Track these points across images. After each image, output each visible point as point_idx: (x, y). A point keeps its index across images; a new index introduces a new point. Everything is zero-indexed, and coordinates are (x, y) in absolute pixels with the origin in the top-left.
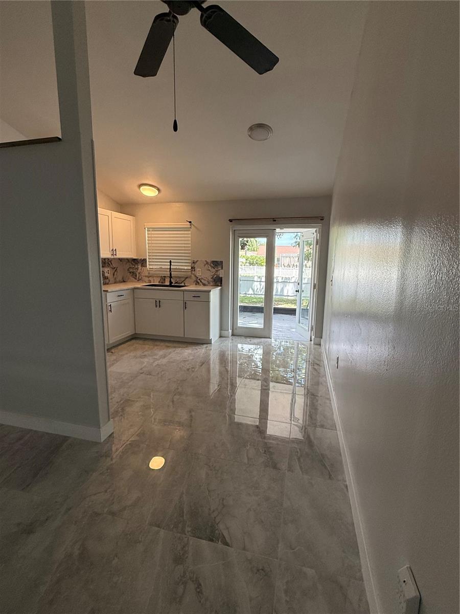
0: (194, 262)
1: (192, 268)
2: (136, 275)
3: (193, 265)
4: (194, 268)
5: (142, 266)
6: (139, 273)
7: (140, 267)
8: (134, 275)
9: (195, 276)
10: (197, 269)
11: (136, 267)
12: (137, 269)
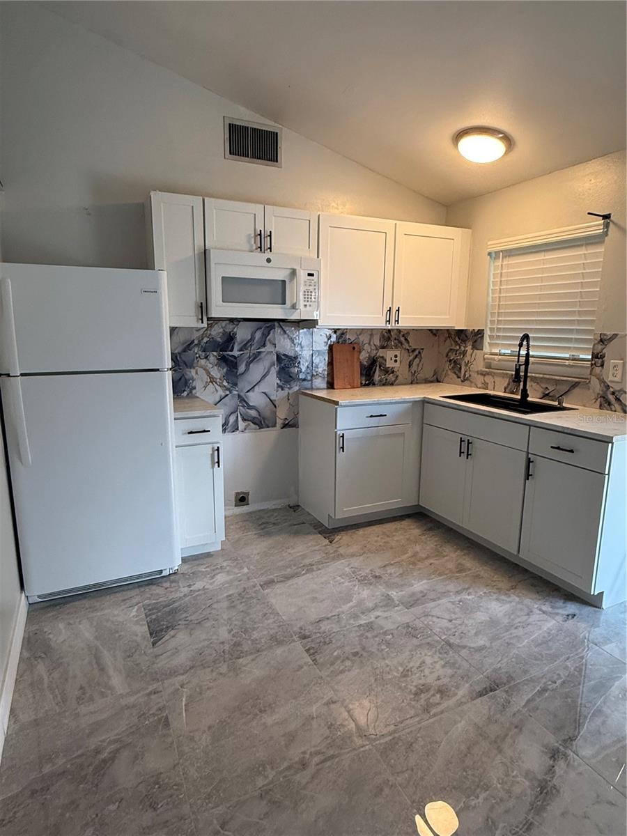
0: (601, 341)
1: (595, 356)
2: (460, 368)
3: (600, 347)
4: (603, 357)
5: (474, 347)
6: (467, 365)
7: (469, 348)
8: (456, 366)
9: (602, 381)
10: (611, 362)
11: (463, 348)
12: (464, 353)
